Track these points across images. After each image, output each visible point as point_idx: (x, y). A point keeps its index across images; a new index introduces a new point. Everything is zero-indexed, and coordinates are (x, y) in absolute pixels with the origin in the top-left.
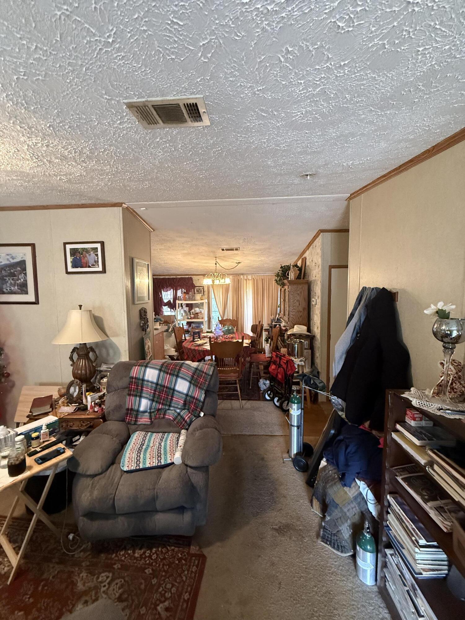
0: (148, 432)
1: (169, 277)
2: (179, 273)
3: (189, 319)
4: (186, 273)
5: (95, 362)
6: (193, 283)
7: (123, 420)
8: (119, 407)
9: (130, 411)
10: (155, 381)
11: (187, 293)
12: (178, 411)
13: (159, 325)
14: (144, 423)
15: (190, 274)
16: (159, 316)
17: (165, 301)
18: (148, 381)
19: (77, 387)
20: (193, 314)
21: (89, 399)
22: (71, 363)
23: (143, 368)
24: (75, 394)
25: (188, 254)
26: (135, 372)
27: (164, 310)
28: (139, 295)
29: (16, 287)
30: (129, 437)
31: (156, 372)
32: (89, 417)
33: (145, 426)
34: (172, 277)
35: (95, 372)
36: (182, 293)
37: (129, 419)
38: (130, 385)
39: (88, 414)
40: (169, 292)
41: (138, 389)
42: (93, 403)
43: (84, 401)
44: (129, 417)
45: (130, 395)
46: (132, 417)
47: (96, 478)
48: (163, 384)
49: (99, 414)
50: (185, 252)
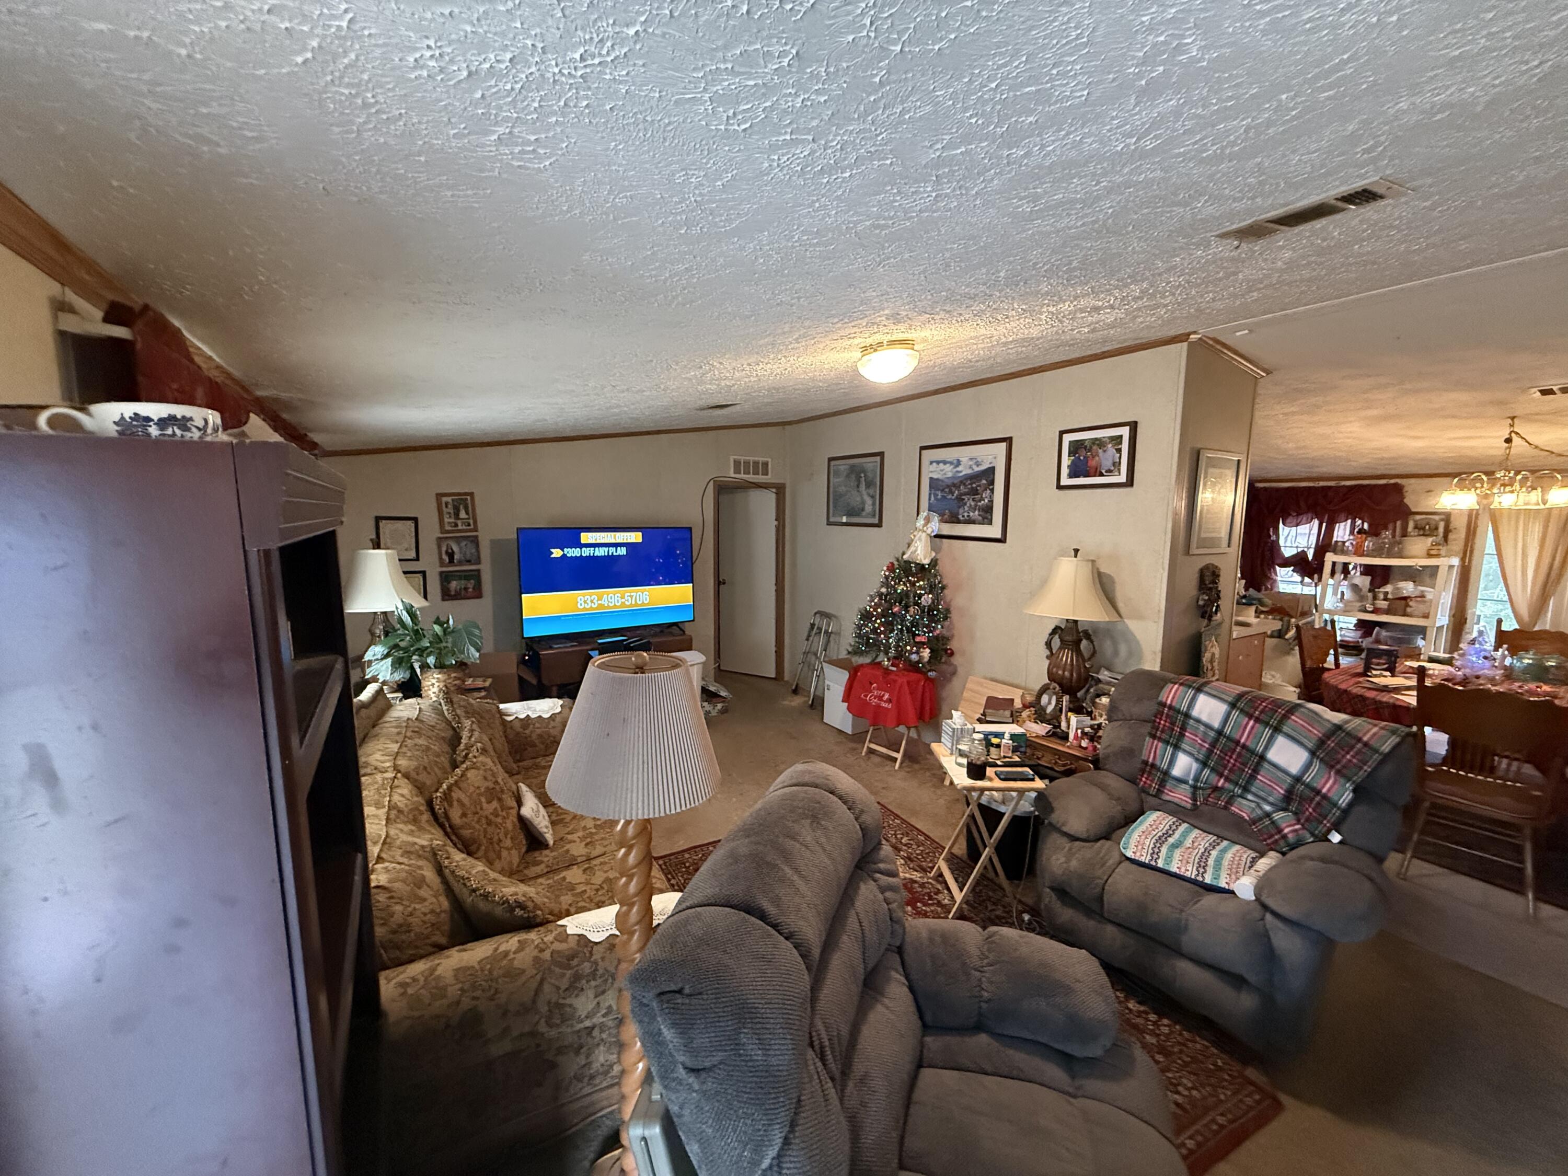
0: (1184, 822)
1: (1311, 484)
2: (1350, 472)
3: (1366, 611)
4: (1379, 473)
5: (1089, 659)
6: (1402, 501)
7: (1133, 781)
8: (1129, 753)
9: (1149, 768)
10: (1216, 724)
11: (1374, 532)
12: (1268, 808)
13: (1253, 614)
14: (1176, 800)
15: (1393, 472)
16: (1259, 590)
17: (1288, 552)
18: (1198, 721)
19: (1054, 698)
20: (1385, 599)
21: (1073, 723)
22: (1048, 653)
23: (1191, 692)
24: (1050, 709)
25: (1387, 418)
26: (1172, 694)
27: (1279, 578)
28: (1203, 535)
29: (977, 513)
30: (1142, 813)
31: (1223, 708)
32: (1071, 752)
33: (1180, 809)
34: (1322, 484)
35: (1086, 680)
36: (1352, 533)
37: (1145, 783)
38: (1156, 717)
39: (1068, 747)
40: (1303, 529)
41: (1173, 730)
42: (1079, 731)
43: (1064, 725)
44: (1147, 779)
45: (1154, 737)
46: (1152, 781)
47: (1077, 843)
48: (1236, 736)
49: (1089, 754)
50: (1374, 412)
